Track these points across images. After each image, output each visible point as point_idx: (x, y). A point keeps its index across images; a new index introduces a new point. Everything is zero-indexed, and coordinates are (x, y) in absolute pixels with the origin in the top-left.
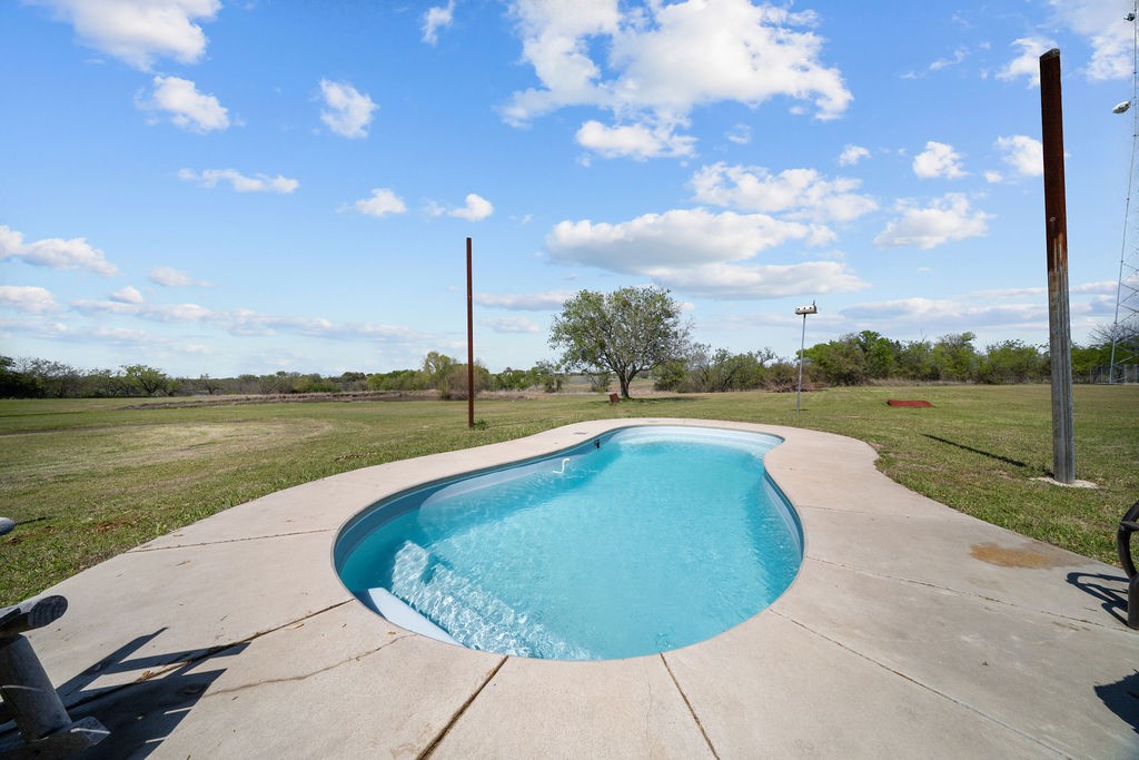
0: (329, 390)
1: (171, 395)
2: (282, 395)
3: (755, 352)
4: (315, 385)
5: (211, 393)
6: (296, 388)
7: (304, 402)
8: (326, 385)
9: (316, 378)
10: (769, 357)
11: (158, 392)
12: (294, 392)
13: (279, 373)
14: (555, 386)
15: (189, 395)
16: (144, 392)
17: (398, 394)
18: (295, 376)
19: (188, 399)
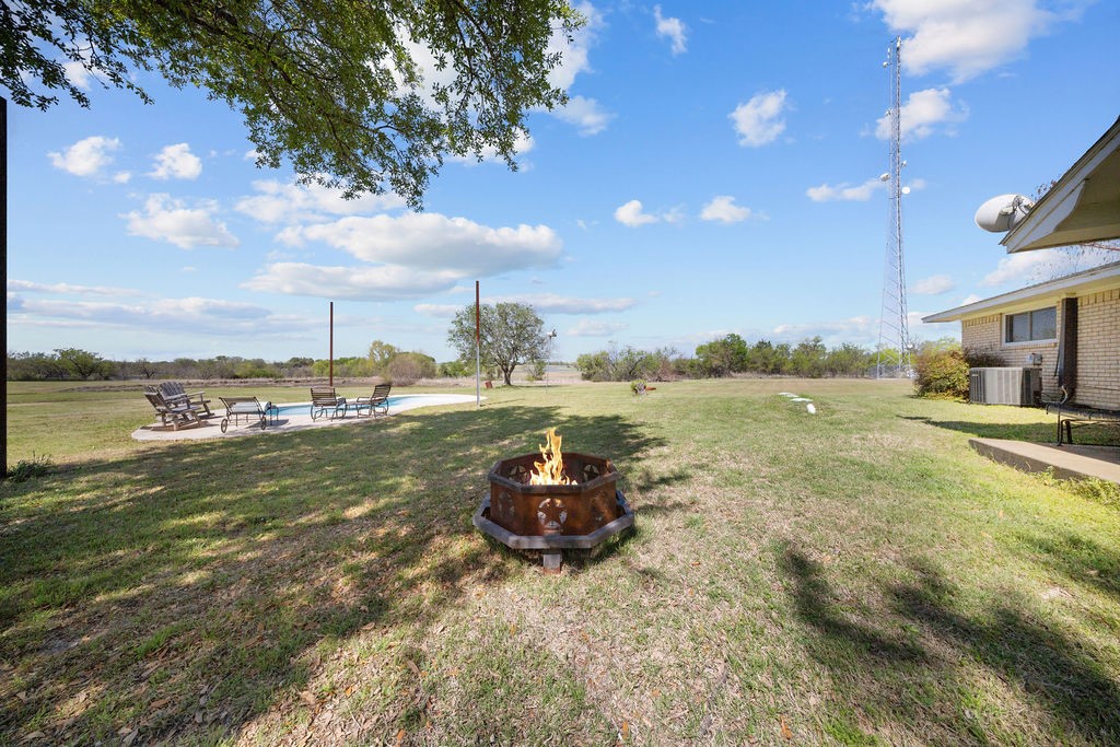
0: (272, 376)
1: (107, 379)
2: (223, 380)
3: (662, 348)
4: (258, 370)
5: (148, 377)
6: (238, 374)
7: (245, 387)
8: (268, 371)
9: (259, 364)
10: (674, 352)
11: (91, 377)
12: (236, 377)
13: (219, 358)
14: (496, 375)
15: (125, 379)
16: (79, 376)
17: (341, 381)
18: (238, 360)
19: (126, 383)
